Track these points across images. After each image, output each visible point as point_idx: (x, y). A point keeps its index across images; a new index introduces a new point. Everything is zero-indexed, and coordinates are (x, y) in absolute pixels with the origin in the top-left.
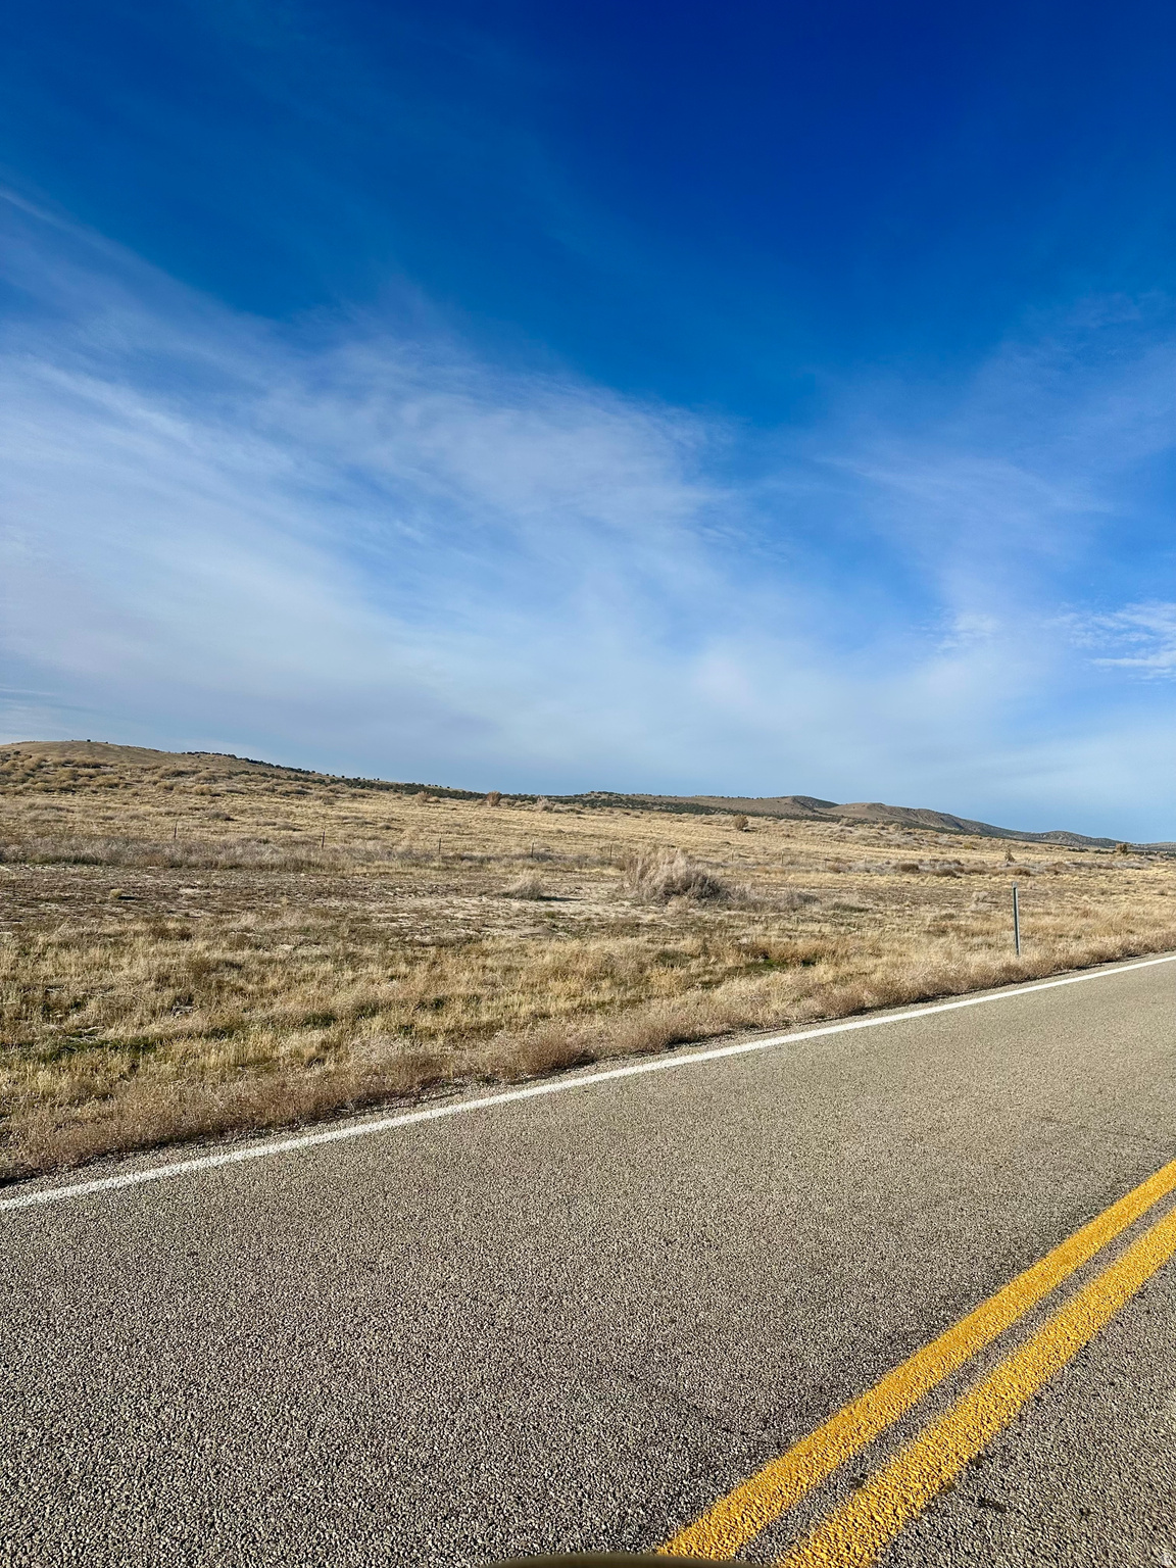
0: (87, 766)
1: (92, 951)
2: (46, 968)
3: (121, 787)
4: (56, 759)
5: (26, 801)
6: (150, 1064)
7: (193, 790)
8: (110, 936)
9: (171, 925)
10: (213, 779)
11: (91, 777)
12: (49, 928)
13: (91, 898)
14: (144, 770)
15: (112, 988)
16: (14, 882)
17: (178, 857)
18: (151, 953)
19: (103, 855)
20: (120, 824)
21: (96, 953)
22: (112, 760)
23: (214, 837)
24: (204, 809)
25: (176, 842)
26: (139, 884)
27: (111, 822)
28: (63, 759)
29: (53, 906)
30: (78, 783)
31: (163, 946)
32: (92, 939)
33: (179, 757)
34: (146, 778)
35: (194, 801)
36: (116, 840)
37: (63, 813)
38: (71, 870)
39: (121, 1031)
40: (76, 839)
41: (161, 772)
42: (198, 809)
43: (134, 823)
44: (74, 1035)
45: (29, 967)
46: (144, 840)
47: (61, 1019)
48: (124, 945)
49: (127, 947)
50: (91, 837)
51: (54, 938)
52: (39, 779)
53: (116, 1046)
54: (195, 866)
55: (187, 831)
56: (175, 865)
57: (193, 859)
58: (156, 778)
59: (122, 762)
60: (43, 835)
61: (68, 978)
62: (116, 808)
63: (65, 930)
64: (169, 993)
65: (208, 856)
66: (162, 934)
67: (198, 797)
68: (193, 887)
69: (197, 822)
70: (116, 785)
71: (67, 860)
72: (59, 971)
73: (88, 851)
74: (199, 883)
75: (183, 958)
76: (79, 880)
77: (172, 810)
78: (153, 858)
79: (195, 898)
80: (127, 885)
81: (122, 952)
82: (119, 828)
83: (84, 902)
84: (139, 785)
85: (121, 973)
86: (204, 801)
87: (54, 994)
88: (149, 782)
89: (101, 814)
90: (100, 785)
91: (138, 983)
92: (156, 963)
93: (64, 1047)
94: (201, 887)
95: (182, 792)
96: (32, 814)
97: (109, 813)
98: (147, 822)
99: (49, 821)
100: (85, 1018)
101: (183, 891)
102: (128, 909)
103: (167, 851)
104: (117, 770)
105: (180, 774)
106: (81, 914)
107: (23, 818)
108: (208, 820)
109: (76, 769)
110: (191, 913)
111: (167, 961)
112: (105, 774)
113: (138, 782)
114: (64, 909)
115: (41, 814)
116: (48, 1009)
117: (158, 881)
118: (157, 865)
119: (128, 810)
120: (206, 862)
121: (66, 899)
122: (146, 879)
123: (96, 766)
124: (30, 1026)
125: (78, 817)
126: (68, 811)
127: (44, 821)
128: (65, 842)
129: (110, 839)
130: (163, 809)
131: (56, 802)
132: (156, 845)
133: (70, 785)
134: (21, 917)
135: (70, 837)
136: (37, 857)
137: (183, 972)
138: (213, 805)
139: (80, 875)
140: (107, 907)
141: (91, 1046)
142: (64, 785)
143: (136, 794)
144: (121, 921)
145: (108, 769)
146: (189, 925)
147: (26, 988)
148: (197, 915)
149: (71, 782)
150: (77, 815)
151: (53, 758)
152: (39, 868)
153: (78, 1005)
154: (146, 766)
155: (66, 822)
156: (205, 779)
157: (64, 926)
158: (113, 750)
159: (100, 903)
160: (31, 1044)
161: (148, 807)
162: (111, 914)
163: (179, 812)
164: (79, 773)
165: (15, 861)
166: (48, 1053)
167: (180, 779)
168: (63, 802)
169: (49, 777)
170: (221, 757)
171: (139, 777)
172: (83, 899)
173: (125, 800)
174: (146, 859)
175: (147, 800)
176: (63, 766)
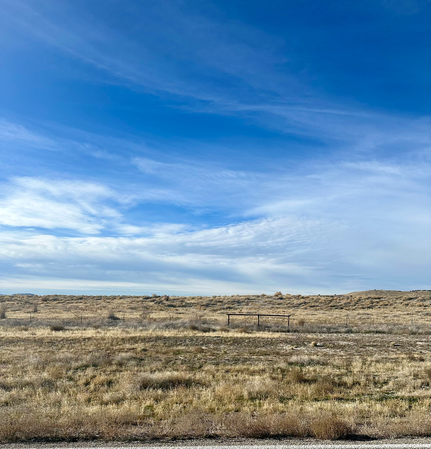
0: (376, 299)
1: (387, 364)
2: (372, 369)
3: (389, 305)
4: (365, 297)
5: (356, 312)
6: (416, 406)
7: (416, 305)
8: (393, 359)
9: (416, 356)
10: (424, 300)
11: (378, 302)
12: (371, 355)
13: (384, 345)
14: (397, 299)
15: (397, 377)
16: (357, 339)
17: (414, 330)
18: (409, 366)
19: (386, 330)
20: (390, 319)
21: (389, 365)
22: (384, 296)
23: (428, 322)
24: (422, 312)
25: (413, 325)
26: (401, 340)
27: (387, 318)
28: (367, 297)
29: (371, 348)
30: (373, 305)
31: (413, 363)
32: (387, 360)
33: (409, 293)
34: (398, 301)
35: (417, 309)
36: (390, 324)
37: (370, 316)
38: (375, 335)
39: (403, 393)
40: (376, 324)
41: (403, 298)
42: (419, 312)
43: (395, 318)
44: (386, 393)
45: (367, 368)
46: (400, 324)
47: (380, 387)
48: (399, 362)
49: (400, 363)
50: (381, 324)
51: (373, 359)
52: (360, 304)
53: (402, 398)
54: (421, 334)
55: (416, 320)
56: (413, 333)
57: (420, 331)
58: (401, 301)
59: (388, 296)
60: (364, 324)
61: (381, 373)
62: (388, 313)
63: (376, 356)
64: (419, 382)
65: (426, 330)
66: (413, 359)
67: (419, 307)
68: (422, 342)
69: (420, 317)
70: (387, 305)
71: (374, 332)
72: (377, 370)
73: (380, 329)
74: (424, 340)
75: (423, 368)
76: (379, 339)
77: (409, 313)
78: (404, 331)
79: (423, 346)
80: (396, 341)
81: (399, 365)
82: (390, 320)
83: (382, 346)
84: (396, 304)
85: (400, 372)
86: (421, 309)
87: (377, 378)
88: (399, 303)
89: (383, 315)
90: (381, 305)
91: (406, 376)
92: (412, 369)
93: (383, 397)
94: (425, 342)
95: (412, 306)
96: (359, 316)
97: (386, 315)
98: (400, 318)
99: (365, 319)
100: (389, 388)
101: (418, 343)
102: (398, 350)
103: (410, 328)
104: (387, 299)
105: (410, 299)
106: (381, 351)
107: (357, 318)
108: (424, 316)
109: (372, 300)
110: (423, 352)
111: (416, 369)
112: (382, 301)
113: (395, 303)
114: (375, 349)
115: (362, 316)
116: (375, 383)
117: (408, 339)
118: (406, 333)
119: (392, 314)
120: (426, 332)
121: (375, 345)
122: (403, 339)
123: (379, 298)
124: (370, 389)
125: (375, 317)
126: (371, 315)
127: (363, 319)
128: (372, 326)
129: (388, 325)
130: (406, 313)
131: (367, 312)
132: (405, 326)
133: (371, 306)
134: (361, 351)
135: (373, 324)
136: (363, 331)
137: (424, 374)
138: (425, 310)
139: (379, 337)
140: (390, 349)
141: (393, 398)
142: (369, 306)
143: (395, 308)
144: (396, 354)
145: (383, 299)
146: (423, 356)
147: (367, 375)
148: (425, 352)
149: (371, 305)
150: (375, 316)
151: (364, 297)
152: (364, 335)
153: (386, 383)
154: (397, 297)
155: (371, 319)
156: (421, 300)
157: (376, 355)
158: (384, 292)
159: (387, 347)
160: (372, 395)
161: (400, 312)
162: (392, 351)
163: (412, 313)
164: (373, 301)
165: (356, 333)
166: (378, 398)
167: (411, 301)
168: (369, 312)
169: (363, 303)
170: (425, 291)
171: (395, 301)
172: (381, 346)
173: (391, 310)
174: (402, 331)
175: (399, 310)
176: (368, 299)
